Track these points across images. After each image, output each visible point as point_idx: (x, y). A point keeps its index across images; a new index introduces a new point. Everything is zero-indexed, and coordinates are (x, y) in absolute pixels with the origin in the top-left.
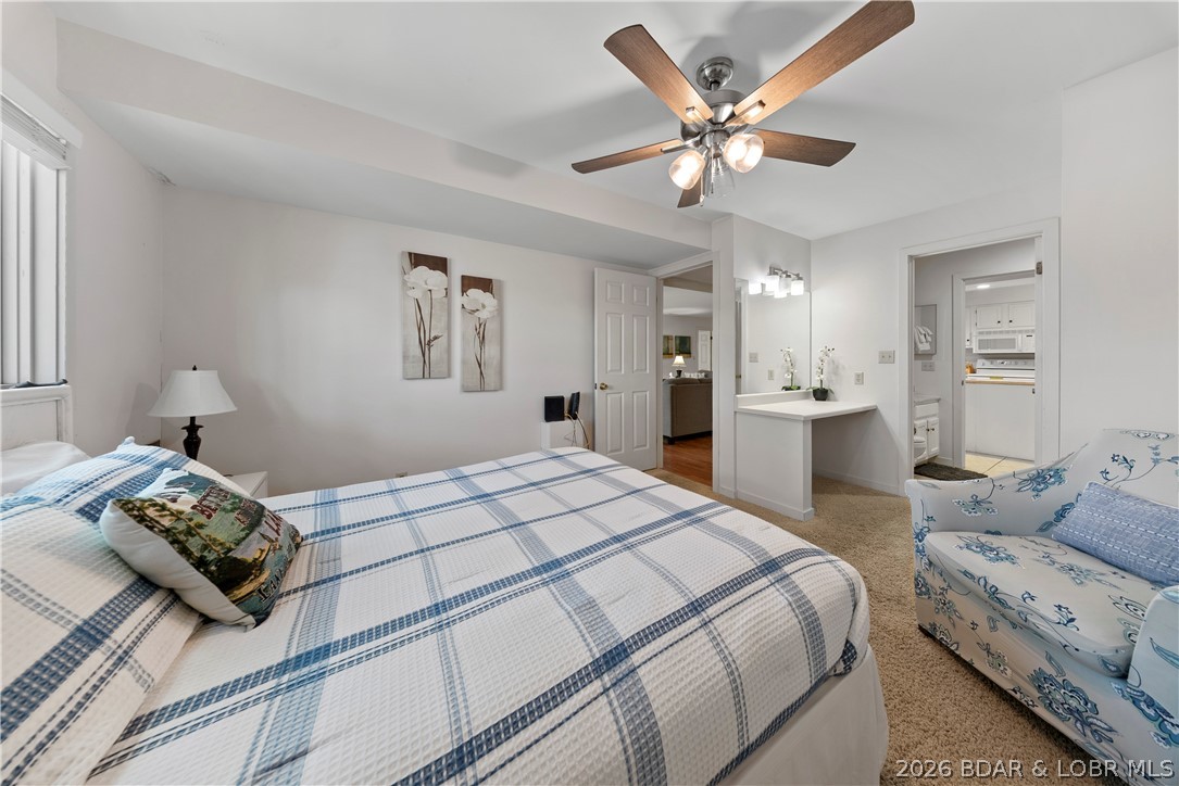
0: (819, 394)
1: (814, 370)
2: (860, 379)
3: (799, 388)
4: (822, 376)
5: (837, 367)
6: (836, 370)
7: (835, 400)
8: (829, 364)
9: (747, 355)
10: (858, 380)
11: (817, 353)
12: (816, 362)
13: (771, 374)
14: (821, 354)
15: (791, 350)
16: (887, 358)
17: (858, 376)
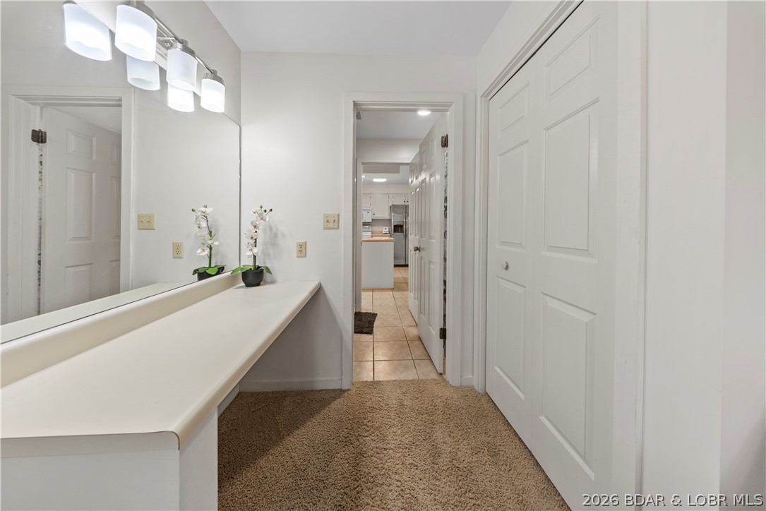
0: (251, 278)
1: (245, 241)
2: (302, 249)
3: (221, 270)
4: (255, 250)
5: (276, 235)
6: (274, 238)
7: (273, 282)
8: (265, 231)
9: (133, 217)
10: (300, 252)
11: (249, 217)
12: (247, 227)
13: (177, 250)
14: (254, 218)
15: (208, 210)
16: (331, 223)
17: (301, 246)
